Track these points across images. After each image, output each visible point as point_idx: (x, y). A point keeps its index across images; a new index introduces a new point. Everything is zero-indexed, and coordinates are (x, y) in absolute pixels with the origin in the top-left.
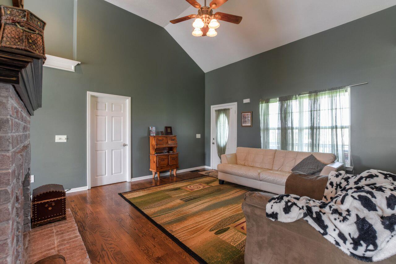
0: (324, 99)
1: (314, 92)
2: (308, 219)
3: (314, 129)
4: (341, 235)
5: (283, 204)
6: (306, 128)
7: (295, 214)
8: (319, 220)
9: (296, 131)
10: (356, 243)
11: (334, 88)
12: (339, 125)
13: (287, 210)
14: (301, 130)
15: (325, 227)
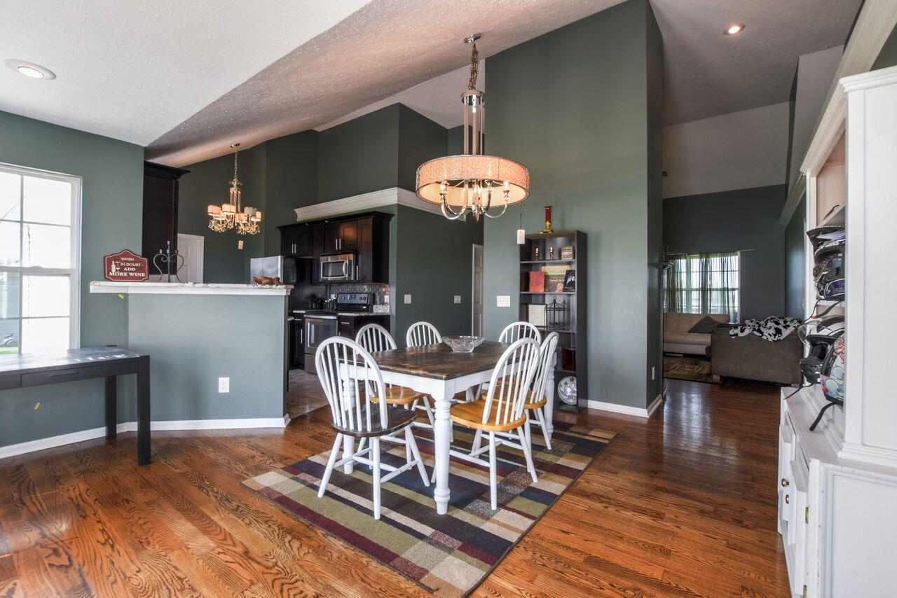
0: (716, 262)
1: (706, 254)
2: (755, 332)
3: (705, 290)
4: (769, 334)
5: (739, 329)
6: (697, 290)
7: (747, 331)
8: (759, 331)
9: (684, 293)
10: (775, 335)
11: (725, 251)
12: (730, 287)
13: (742, 331)
14: (689, 291)
15: (762, 333)
